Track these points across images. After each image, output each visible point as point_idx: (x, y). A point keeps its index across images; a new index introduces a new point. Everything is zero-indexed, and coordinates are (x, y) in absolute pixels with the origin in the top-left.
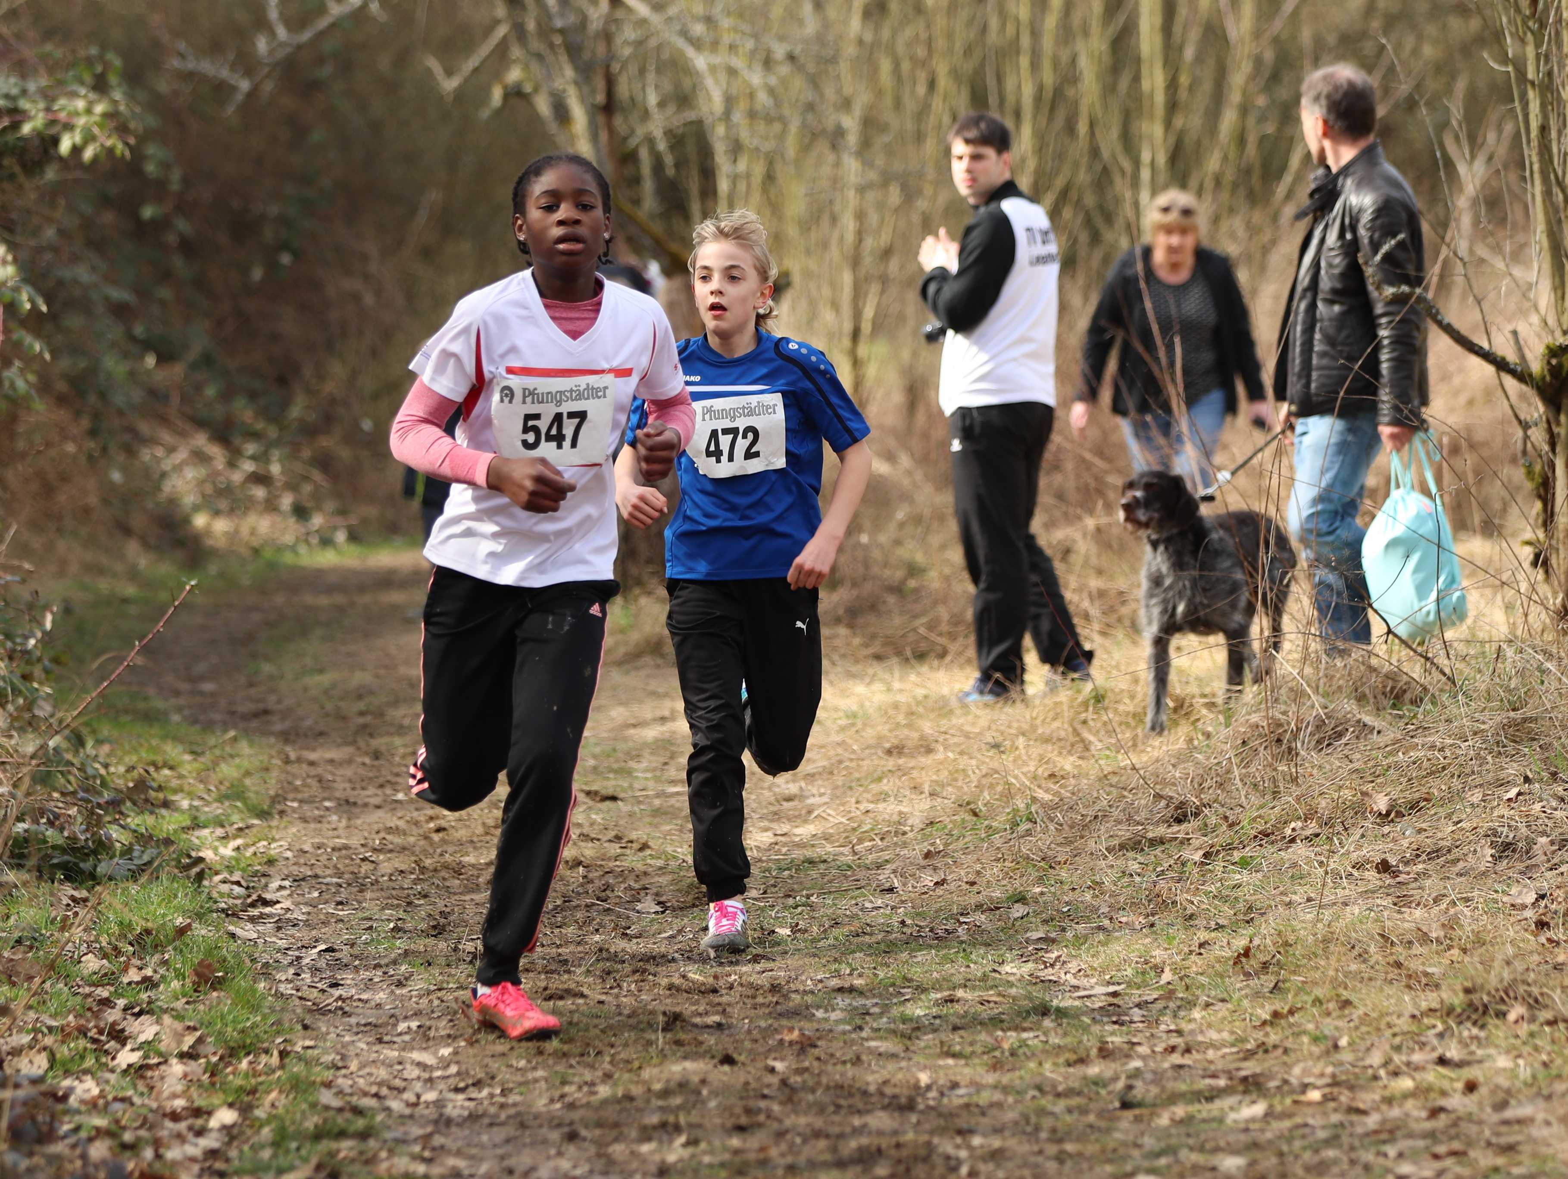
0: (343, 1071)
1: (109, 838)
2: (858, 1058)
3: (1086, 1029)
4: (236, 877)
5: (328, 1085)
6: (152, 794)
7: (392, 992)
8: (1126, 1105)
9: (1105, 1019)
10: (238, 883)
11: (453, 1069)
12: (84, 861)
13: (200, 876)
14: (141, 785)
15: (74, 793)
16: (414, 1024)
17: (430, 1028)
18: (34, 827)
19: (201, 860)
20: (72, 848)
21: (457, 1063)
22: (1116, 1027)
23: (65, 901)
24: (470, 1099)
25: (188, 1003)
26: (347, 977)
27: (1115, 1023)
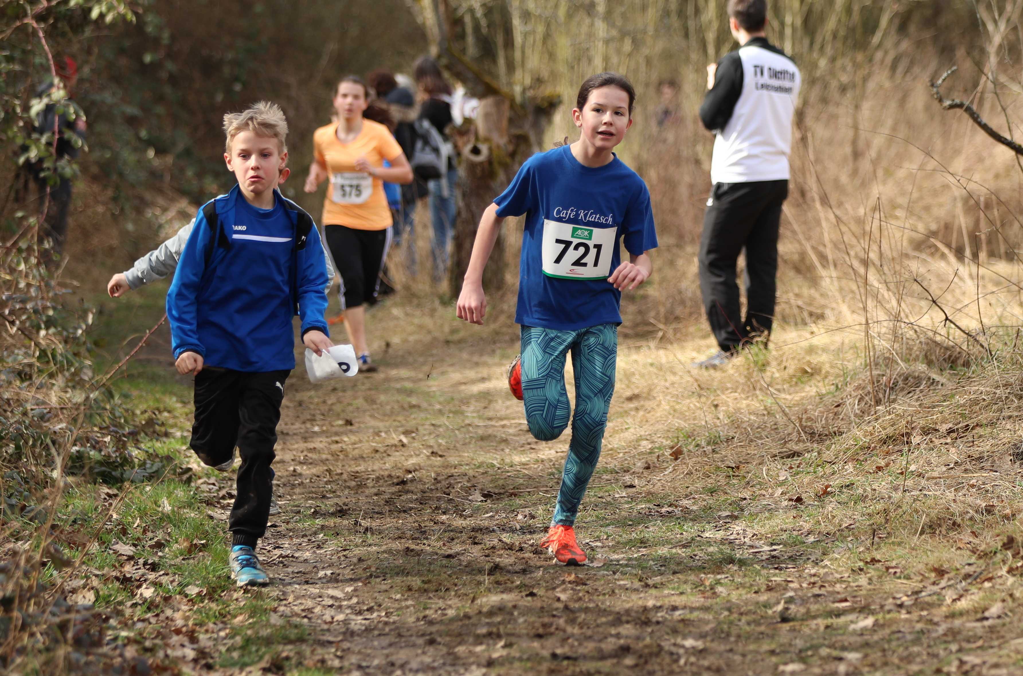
0: (284, 602)
1: (131, 456)
2: (613, 591)
3: (758, 573)
4: (212, 480)
5: (275, 610)
6: (157, 427)
7: (314, 552)
8: (785, 620)
9: (770, 566)
10: (214, 484)
11: (355, 600)
12: (115, 470)
13: (189, 480)
14: (150, 422)
15: (107, 428)
16: (329, 572)
17: (339, 575)
18: (82, 449)
19: (190, 469)
20: (106, 462)
21: (357, 596)
22: (777, 571)
23: (103, 496)
24: (366, 619)
25: (183, 559)
26: (286, 543)
27: (776, 568)
